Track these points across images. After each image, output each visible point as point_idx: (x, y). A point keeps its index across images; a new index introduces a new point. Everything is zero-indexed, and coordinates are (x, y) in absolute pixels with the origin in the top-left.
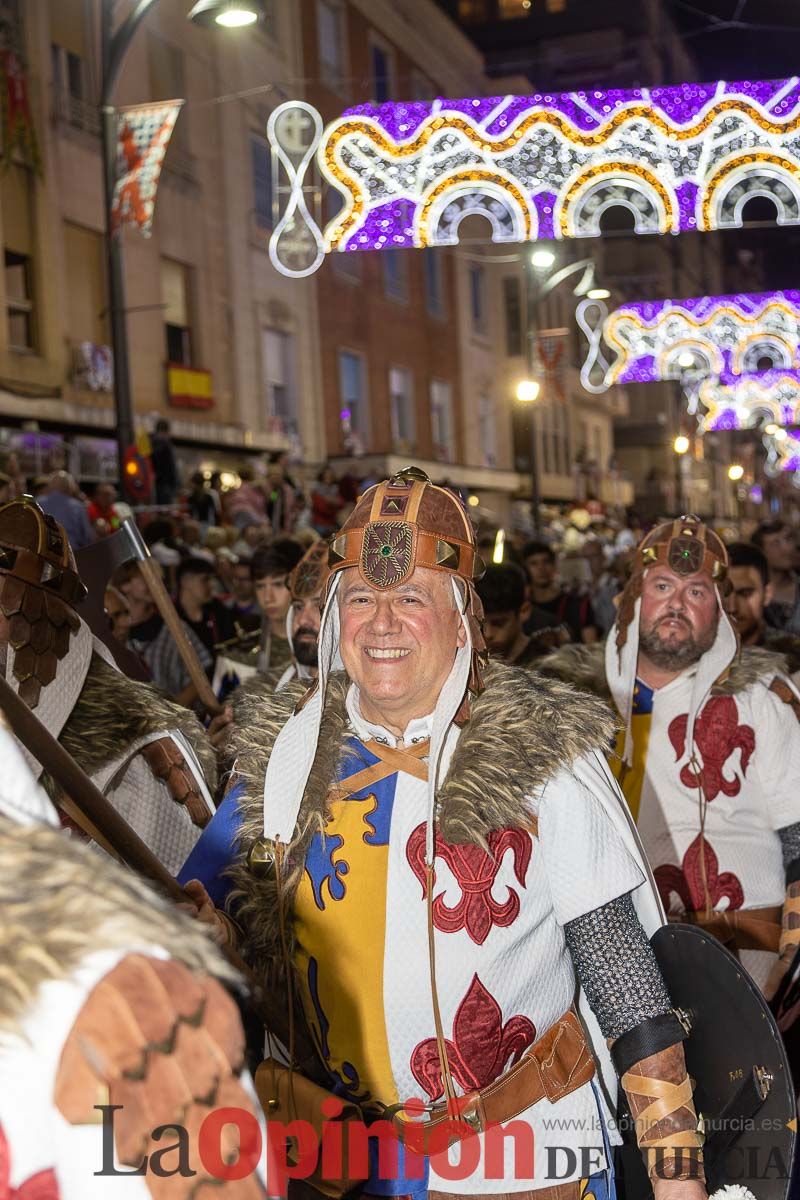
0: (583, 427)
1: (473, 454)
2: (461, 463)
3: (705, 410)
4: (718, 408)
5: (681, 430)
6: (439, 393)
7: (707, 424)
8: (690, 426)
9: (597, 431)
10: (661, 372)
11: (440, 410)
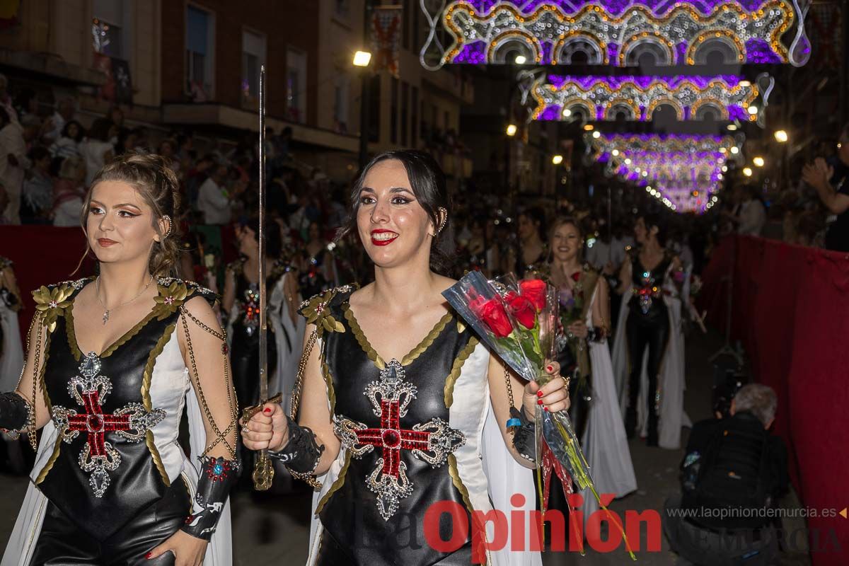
0: (435, 109)
1: (325, 119)
2: (312, 124)
3: (534, 104)
4: (545, 103)
5: (513, 120)
6: (296, 62)
7: (535, 115)
8: (520, 116)
9: (447, 114)
10: (489, 57)
11: (295, 75)
